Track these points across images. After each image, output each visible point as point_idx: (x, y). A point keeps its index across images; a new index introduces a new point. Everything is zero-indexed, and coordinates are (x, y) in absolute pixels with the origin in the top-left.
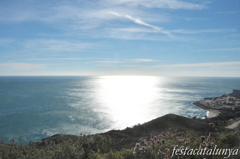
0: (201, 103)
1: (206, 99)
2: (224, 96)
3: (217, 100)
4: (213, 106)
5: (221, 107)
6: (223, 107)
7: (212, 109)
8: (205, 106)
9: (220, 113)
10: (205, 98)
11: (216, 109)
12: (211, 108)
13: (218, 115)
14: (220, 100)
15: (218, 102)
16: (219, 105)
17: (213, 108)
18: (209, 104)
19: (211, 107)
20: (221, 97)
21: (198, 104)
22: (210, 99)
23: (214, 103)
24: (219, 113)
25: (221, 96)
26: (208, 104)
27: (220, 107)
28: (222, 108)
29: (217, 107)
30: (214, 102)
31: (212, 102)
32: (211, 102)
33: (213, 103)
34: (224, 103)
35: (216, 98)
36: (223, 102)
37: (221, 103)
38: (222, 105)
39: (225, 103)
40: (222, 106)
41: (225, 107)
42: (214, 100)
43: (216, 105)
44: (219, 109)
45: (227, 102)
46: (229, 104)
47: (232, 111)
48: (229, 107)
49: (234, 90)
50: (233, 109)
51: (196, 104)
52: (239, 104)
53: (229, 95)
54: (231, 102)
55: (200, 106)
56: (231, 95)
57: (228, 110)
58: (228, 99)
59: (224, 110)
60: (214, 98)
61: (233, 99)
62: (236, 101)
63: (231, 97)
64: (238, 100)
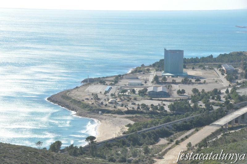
0: (75, 95)
1: (89, 82)
2: (139, 70)
3: (123, 83)
4: (111, 103)
5: (134, 104)
6: (140, 103)
7: (109, 112)
8: (86, 106)
9: (132, 123)
10: (85, 81)
11: (120, 113)
12: (104, 111)
13: (126, 129)
14: (130, 84)
15: (126, 91)
16: (129, 99)
17: (110, 109)
18: (100, 96)
19: (104, 107)
20: (132, 73)
22: (101, 81)
23: (112, 95)
24: (129, 125)
25: (131, 70)
26: (96, 97)
27: (130, 106)
28: (136, 107)
29: (122, 105)
30: (112, 92)
31: (106, 92)
32: (103, 92)
33: (109, 94)
34: (140, 92)
35: (118, 78)
36: (137, 90)
37: (134, 91)
38: (135, 99)
39: (143, 93)
40: (137, 103)
41: (144, 106)
42: (111, 84)
43: (118, 100)
44: (128, 112)
45: (150, 89)
46: (154, 95)
47: (164, 113)
48: (156, 103)
49: (166, 52)
50: (166, 108)
51: (60, 99)
52: (181, 92)
53: (154, 65)
54: (160, 89)
55: (72, 105)
56: (159, 66)
57: (152, 113)
58: (151, 78)
59: (141, 113)
60: (112, 79)
61: (165, 78)
62: (174, 82)
63: (161, 74)
64: (179, 80)
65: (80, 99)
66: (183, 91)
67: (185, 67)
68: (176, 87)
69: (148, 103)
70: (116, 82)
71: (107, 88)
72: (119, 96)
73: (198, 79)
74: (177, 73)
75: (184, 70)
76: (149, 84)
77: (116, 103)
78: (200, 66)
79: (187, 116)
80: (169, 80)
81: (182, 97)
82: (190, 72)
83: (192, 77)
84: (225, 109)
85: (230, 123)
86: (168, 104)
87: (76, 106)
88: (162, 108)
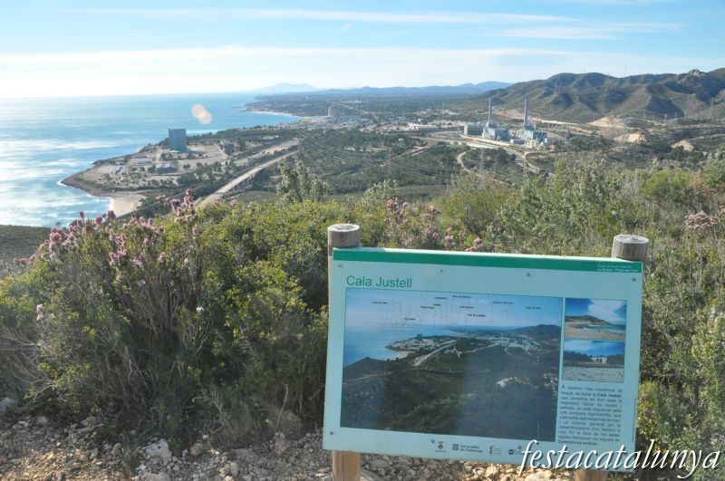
0: (87, 176)
1: (99, 163)
2: (147, 149)
3: (132, 162)
4: (123, 181)
5: (145, 181)
6: (150, 179)
7: (121, 190)
8: (99, 186)
9: (145, 198)
10: (95, 163)
11: (132, 189)
12: (116, 190)
13: (140, 204)
14: (140, 163)
15: (135, 169)
16: (139, 176)
17: (123, 187)
18: (111, 176)
19: (116, 186)
20: (140, 152)
21: (77, 182)
22: (112, 162)
23: (123, 174)
24: (142, 200)
25: (138, 150)
26: (107, 177)
27: (141, 183)
28: (147, 184)
29: (134, 183)
30: (123, 171)
31: (117, 172)
32: (114, 172)
33: (120, 173)
34: (149, 169)
35: (127, 158)
36: (146, 167)
37: (143, 169)
38: (145, 176)
39: (152, 170)
40: (147, 179)
41: (154, 181)
42: (121, 164)
43: (129, 178)
44: (140, 188)
45: (158, 166)
46: (162, 171)
47: (173, 187)
48: (165, 178)
49: (170, 131)
50: (175, 182)
51: (74, 182)
52: (187, 167)
53: (160, 144)
54: (167, 165)
55: (85, 187)
56: (165, 144)
57: (162, 187)
58: (158, 155)
59: (152, 188)
60: (122, 159)
61: (171, 155)
62: (180, 158)
63: (167, 151)
64: (184, 156)
65: (92, 180)
66: (189, 166)
67: (188, 144)
68: (182, 163)
69: (158, 178)
70: (126, 162)
71: (118, 168)
72: (130, 174)
73: (201, 154)
74: (182, 149)
75: (188, 147)
76: (157, 161)
77: (127, 181)
78: (202, 143)
79: (194, 187)
80: (175, 157)
81: (188, 171)
82: (194, 148)
83: (196, 152)
84: (225, 178)
85: (230, 190)
86: (176, 178)
87: (89, 187)
88: (171, 182)
